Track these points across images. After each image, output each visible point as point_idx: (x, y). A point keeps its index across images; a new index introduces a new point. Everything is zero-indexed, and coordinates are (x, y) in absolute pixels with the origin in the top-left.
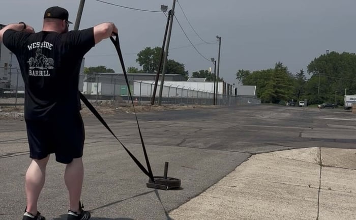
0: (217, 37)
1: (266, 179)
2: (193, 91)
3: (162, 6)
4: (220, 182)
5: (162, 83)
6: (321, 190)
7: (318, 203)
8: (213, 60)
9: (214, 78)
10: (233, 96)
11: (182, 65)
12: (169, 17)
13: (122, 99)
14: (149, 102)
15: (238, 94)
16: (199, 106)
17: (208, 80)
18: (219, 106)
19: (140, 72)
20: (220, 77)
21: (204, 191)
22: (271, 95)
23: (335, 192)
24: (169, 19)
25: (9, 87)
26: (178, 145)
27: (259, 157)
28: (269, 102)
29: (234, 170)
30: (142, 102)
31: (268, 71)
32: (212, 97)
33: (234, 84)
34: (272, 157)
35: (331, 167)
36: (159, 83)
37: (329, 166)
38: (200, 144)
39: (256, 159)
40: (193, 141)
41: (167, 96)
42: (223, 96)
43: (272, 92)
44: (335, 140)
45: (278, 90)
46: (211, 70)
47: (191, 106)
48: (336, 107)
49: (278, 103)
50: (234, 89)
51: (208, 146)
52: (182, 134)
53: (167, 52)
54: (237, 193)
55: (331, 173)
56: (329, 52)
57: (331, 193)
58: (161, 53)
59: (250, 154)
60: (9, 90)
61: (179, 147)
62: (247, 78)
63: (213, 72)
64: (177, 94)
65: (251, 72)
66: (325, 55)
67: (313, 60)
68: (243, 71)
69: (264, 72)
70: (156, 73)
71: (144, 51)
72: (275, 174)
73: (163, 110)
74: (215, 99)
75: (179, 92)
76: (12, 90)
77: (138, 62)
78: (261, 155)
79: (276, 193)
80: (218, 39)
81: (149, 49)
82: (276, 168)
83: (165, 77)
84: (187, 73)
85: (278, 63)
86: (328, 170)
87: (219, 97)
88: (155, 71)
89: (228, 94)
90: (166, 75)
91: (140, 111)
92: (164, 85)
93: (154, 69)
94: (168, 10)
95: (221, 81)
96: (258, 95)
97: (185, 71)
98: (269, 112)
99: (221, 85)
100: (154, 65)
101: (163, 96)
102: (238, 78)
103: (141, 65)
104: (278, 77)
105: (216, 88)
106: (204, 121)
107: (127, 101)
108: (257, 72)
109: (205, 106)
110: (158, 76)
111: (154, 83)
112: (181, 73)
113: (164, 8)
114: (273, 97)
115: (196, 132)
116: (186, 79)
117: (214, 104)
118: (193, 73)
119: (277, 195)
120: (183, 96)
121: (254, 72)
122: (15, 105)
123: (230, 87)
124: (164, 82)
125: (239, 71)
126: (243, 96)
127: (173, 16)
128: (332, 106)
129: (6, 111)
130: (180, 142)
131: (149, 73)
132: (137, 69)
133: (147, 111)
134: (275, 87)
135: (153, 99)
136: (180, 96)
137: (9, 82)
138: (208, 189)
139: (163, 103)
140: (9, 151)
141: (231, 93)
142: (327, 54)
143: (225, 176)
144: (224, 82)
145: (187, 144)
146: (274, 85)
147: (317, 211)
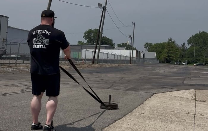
0: (133, 23)
1: (162, 109)
2: (118, 55)
3: (99, 4)
4: (134, 111)
5: (99, 51)
6: (196, 115)
7: (194, 123)
8: (130, 36)
9: (130, 47)
10: (142, 59)
11: (111, 40)
12: (103, 10)
13: (74, 60)
14: (91, 62)
15: (145, 57)
16: (121, 64)
17: (127, 49)
18: (134, 64)
19: (86, 44)
20: (134, 47)
21: (125, 116)
22: (165, 58)
23: (205, 117)
24: (103, 12)
25: (5, 53)
26: (109, 88)
27: (157, 95)
28: (164, 62)
29: (143, 103)
30: (86, 62)
31: (164, 43)
32: (129, 59)
33: (143, 51)
34: (166, 96)
35: (202, 101)
36: (97, 51)
37: (201, 101)
38: (122, 88)
39: (156, 97)
40: (117, 86)
41: (102, 59)
42: (136, 58)
43: (166, 56)
44: (204, 85)
45: (170, 55)
46: (128, 43)
47: (116, 65)
48: (205, 65)
49: (169, 63)
50: (143, 54)
51: (127, 89)
52: (111, 81)
53: (102, 32)
54: (144, 117)
55: (202, 105)
56: (201, 32)
57: (202, 118)
58: (98, 32)
59: (153, 94)
60: (6, 55)
61: (109, 90)
62: (150, 47)
63: (130, 44)
64: (108, 58)
65: (153, 44)
66: (198, 33)
67: (191, 37)
68: (148, 43)
69: (161, 44)
70: (95, 44)
71: (88, 31)
72: (168, 106)
73: (100, 67)
74: (131, 60)
75: (109, 56)
76: (8, 55)
77: (84, 38)
78: (159, 94)
79: (168, 117)
80: (133, 24)
81: (91, 30)
82: (168, 102)
83: (101, 47)
84: (114, 44)
85: (169, 39)
86: (200, 103)
87: (133, 59)
88: (95, 43)
89: (139, 57)
90: (101, 45)
91: (85, 68)
92: (100, 52)
93: (94, 42)
94: (103, 6)
95: (135, 49)
96: (158, 58)
97: (113, 43)
98: (164, 68)
99: (134, 52)
100: (94, 39)
101: (99, 58)
102: (145, 47)
103: (86, 40)
104: (169, 47)
105: (132, 54)
106: (124, 73)
107: (77, 62)
108: (157, 44)
109: (125, 65)
110: (96, 46)
111: (94, 51)
112: (110, 45)
113: (100, 5)
114: (166, 59)
115: (119, 80)
116: (113, 48)
117: (131, 64)
118: (118, 44)
119: (169, 119)
120: (112, 59)
121: (155, 44)
122: (10, 64)
123: (140, 53)
124: (100, 50)
125: (146, 43)
126: (148, 59)
127: (105, 10)
128: (203, 64)
129: (4, 68)
130: (110, 86)
131: (91, 44)
132: (83, 42)
133: (90, 68)
134: (167, 53)
135: (93, 60)
136: (110, 58)
137: (6, 50)
138: (127, 115)
139: (99, 63)
140: (5, 92)
141: (141, 57)
142: (200, 33)
143: (137, 107)
144: (136, 50)
145: (114, 88)
146: (167, 52)
147: (193, 128)
